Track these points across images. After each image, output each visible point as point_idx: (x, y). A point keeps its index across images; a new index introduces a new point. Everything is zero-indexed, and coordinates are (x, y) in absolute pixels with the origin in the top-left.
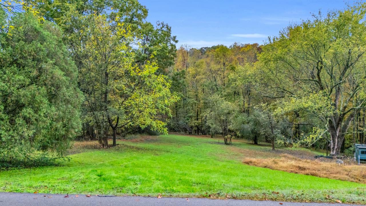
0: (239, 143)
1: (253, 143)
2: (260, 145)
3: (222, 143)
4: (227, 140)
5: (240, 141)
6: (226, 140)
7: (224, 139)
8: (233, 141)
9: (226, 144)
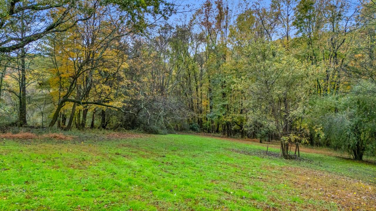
0: (318, 155)
1: (352, 157)
2: (368, 162)
3: (275, 155)
4: (287, 148)
5: (319, 151)
6: (285, 147)
7: (280, 146)
8: (304, 151)
9: (286, 156)
